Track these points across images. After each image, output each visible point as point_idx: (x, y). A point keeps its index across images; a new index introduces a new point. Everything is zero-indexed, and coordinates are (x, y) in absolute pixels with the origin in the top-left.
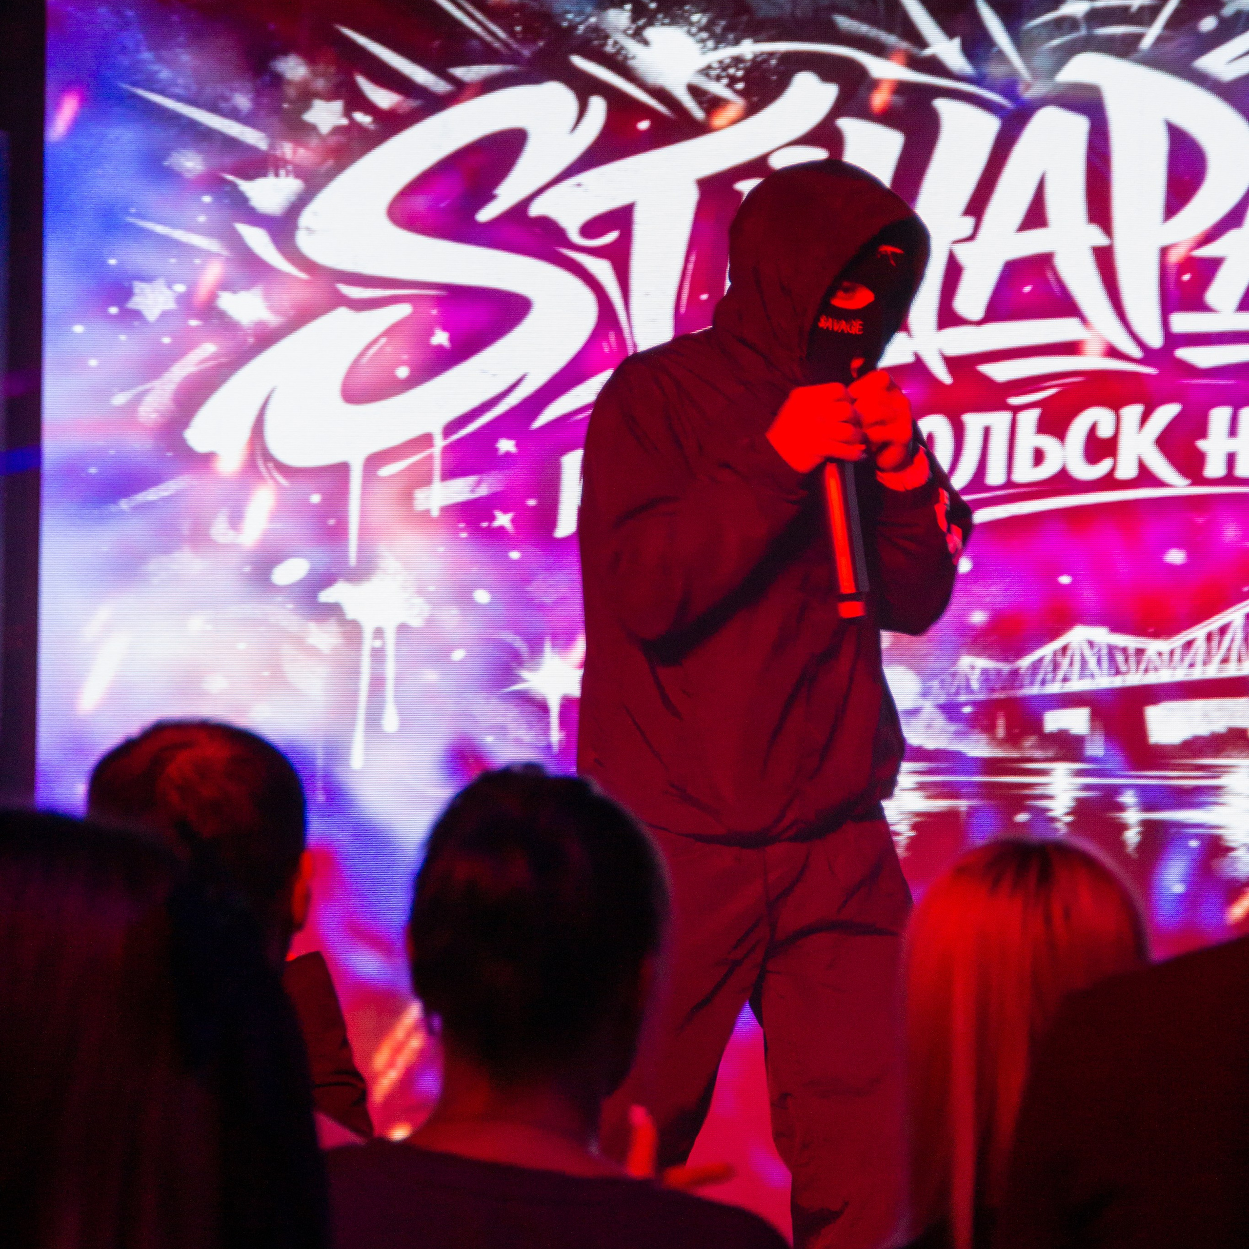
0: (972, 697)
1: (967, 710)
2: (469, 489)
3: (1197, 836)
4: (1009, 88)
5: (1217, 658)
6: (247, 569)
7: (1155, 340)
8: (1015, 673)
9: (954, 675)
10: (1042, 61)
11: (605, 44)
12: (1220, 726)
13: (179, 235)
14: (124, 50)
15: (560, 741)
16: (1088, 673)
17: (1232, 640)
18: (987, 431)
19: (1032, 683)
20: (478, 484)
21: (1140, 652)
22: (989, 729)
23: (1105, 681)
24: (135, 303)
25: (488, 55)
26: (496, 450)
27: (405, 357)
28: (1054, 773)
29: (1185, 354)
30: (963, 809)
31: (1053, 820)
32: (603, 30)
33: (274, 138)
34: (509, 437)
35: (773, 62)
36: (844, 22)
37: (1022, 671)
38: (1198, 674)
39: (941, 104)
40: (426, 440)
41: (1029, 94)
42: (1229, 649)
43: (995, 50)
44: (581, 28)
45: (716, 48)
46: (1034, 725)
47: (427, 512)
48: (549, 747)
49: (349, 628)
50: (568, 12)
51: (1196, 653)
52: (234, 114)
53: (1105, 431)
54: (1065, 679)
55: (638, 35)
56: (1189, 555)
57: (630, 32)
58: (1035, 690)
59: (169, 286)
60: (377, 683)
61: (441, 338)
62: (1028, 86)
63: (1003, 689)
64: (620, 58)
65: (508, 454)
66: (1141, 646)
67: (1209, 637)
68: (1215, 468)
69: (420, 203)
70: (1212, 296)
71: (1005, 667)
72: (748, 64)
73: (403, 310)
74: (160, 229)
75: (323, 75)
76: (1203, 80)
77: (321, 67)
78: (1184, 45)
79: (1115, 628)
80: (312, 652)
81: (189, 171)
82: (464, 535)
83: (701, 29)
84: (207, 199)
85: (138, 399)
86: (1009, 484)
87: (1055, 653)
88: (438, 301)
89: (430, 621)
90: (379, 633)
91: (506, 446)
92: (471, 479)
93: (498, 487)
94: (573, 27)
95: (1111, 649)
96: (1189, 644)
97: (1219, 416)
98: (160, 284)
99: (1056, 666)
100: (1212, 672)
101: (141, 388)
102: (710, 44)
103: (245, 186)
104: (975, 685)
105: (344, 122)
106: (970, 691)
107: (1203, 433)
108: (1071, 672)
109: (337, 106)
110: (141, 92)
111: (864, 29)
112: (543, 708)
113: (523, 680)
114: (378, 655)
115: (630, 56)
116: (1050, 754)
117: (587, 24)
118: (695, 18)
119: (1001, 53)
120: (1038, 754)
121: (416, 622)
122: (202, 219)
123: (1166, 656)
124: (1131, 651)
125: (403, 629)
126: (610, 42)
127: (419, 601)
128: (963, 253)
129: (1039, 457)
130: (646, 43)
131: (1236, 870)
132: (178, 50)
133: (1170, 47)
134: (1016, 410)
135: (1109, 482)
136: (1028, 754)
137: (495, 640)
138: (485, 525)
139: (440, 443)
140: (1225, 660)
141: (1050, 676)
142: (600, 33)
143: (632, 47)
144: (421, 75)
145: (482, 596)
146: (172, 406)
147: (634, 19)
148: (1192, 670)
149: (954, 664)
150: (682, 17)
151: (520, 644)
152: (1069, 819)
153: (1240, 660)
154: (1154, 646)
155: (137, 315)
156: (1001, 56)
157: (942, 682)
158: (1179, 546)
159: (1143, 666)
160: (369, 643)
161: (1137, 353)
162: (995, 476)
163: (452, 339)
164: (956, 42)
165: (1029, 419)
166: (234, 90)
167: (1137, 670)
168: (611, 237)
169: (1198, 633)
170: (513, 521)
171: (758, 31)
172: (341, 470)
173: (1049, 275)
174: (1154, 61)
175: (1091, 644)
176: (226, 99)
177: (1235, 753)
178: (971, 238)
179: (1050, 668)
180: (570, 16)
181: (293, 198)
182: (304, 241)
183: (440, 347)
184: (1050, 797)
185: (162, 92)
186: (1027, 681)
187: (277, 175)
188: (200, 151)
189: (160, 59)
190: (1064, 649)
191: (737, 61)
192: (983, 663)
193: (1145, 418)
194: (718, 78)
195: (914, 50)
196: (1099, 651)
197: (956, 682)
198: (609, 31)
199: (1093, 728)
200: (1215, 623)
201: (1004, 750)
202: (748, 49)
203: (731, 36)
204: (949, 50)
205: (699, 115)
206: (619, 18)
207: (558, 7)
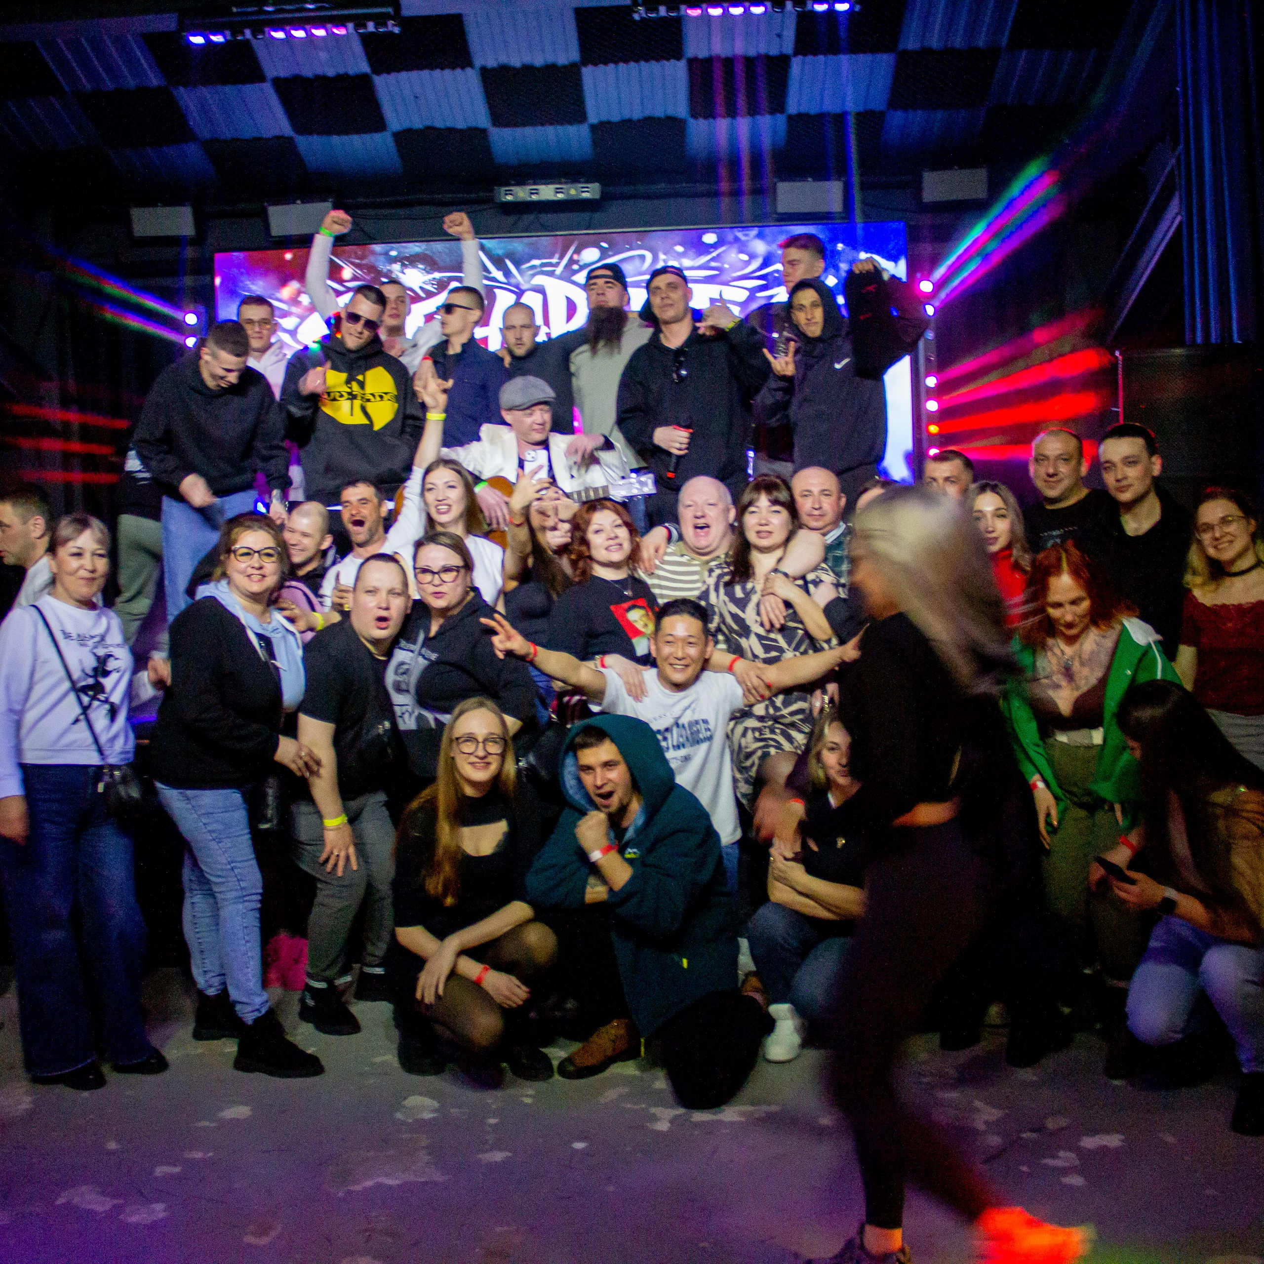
4: (517, 287)
10: (527, 278)
14: (241, 282)
33: (289, 306)
35: (445, 279)
39: (496, 291)
41: (523, 287)
43: (512, 275)
45: (427, 275)
50: (380, 265)
55: (402, 272)
57: (400, 271)
62: (523, 285)
72: (437, 280)
76: (574, 283)
78: (569, 273)
83: (422, 270)
94: (382, 270)
102: (425, 274)
117: (386, 269)
118: (420, 266)
119: (514, 275)
130: (404, 273)
132: (258, 281)
133: (564, 274)
142: (390, 271)
143: (400, 275)
147: (401, 266)
150: (416, 266)
156: (514, 277)
164: (501, 272)
166: (275, 292)
171: (440, 270)
174: (560, 278)
180: (381, 267)
182: (300, 336)
187: (291, 317)
189: (252, 284)
191: (434, 279)
194: (428, 284)
198: (393, 271)
202: (437, 275)
203: (431, 272)
204: (499, 275)
205: (422, 295)
206: (396, 267)
207: (377, 264)
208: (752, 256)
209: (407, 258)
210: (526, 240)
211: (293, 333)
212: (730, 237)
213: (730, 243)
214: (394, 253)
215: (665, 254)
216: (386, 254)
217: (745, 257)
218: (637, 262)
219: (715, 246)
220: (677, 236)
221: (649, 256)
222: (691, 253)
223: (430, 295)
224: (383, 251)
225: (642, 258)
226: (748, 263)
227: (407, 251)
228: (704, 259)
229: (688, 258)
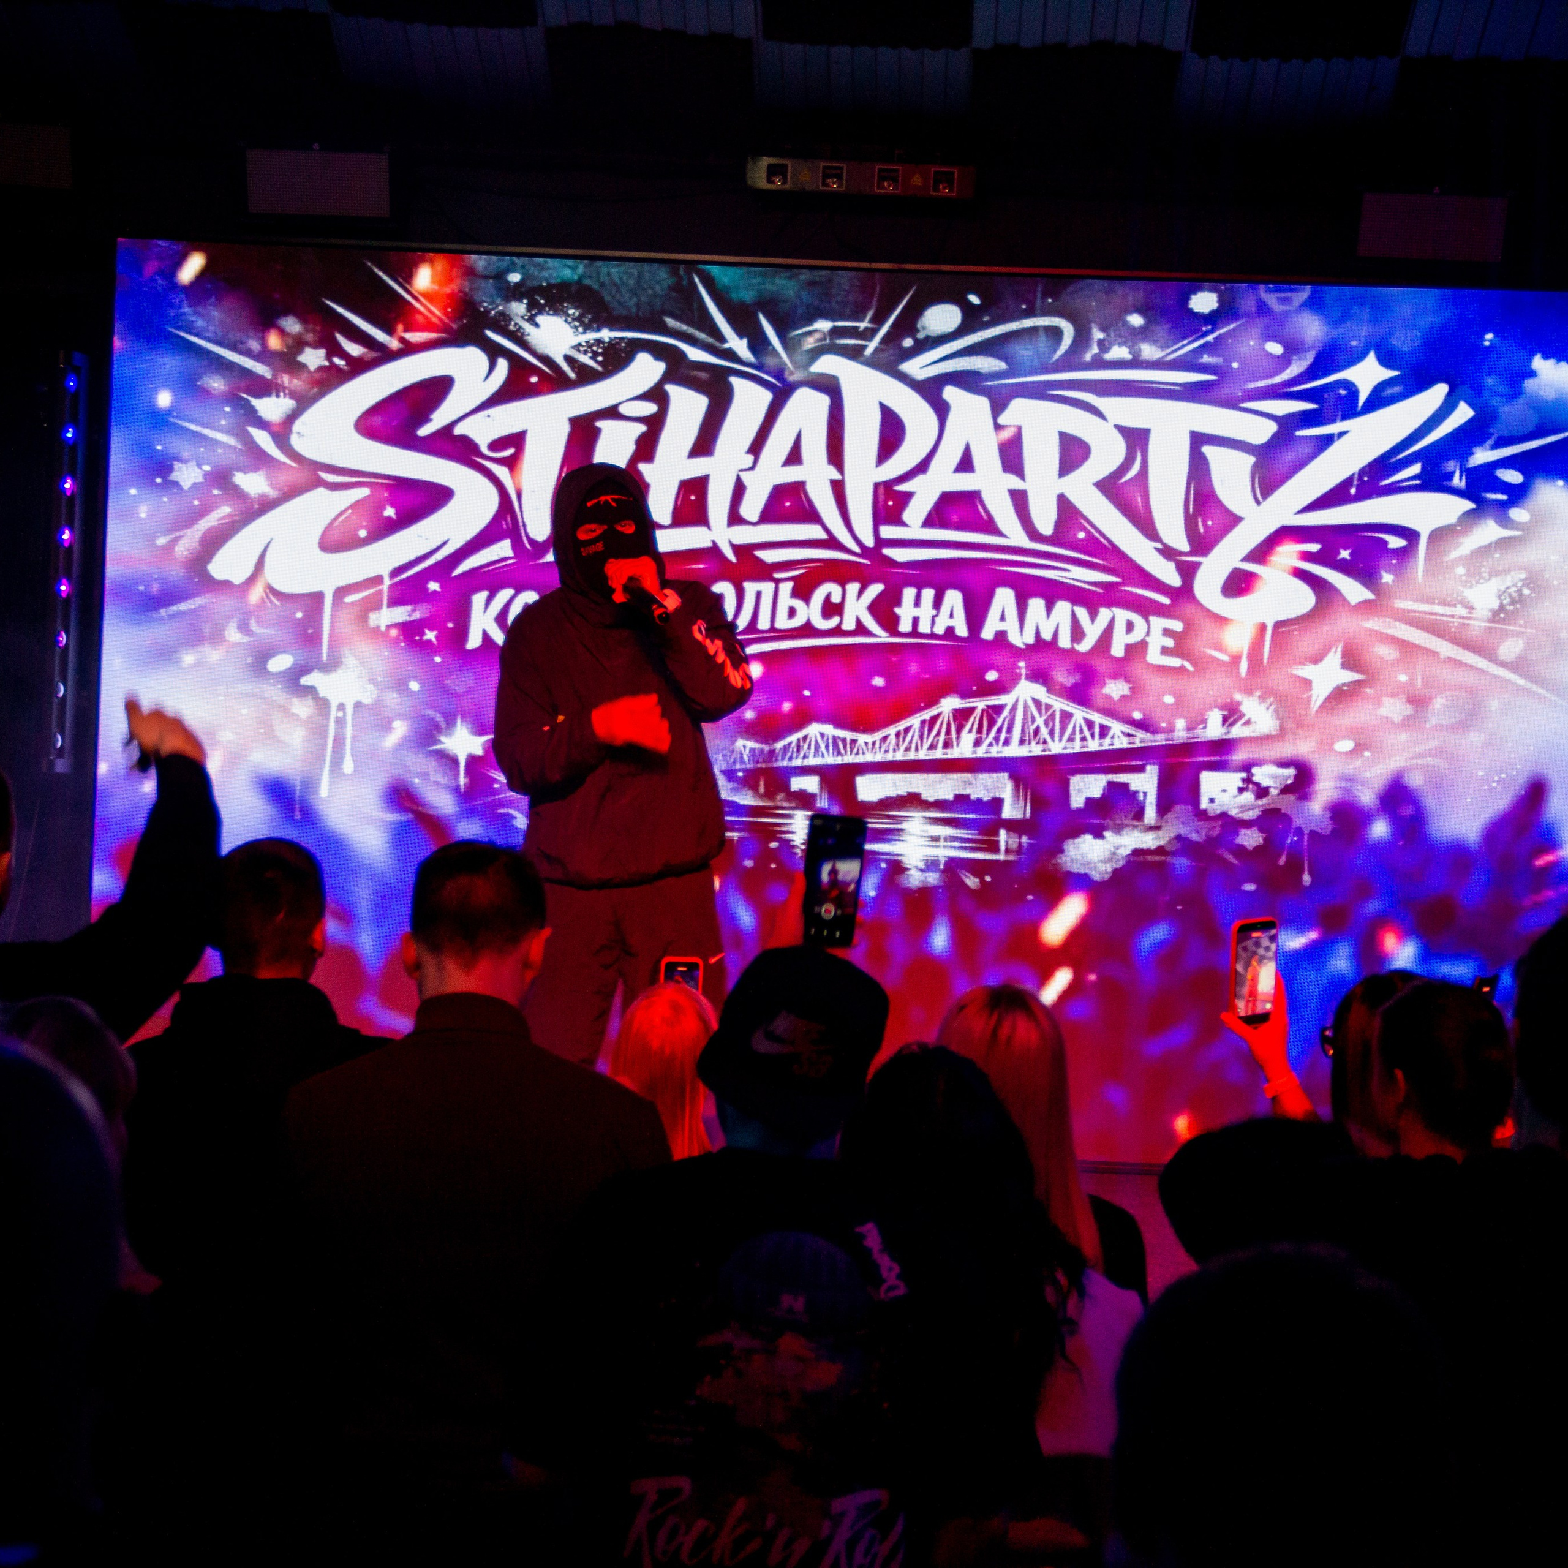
0: (743, 767)
1: (740, 774)
2: (407, 614)
3: (886, 861)
4: (779, 374)
5: (902, 748)
6: (250, 660)
7: (869, 542)
8: (772, 752)
9: (732, 751)
10: (800, 358)
11: (510, 324)
12: (903, 791)
13: (206, 432)
14: (171, 305)
15: (465, 785)
16: (820, 753)
17: (913, 736)
18: (759, 595)
19: (783, 759)
20: (414, 611)
21: (854, 742)
22: (754, 788)
23: (830, 759)
24: (174, 476)
25: (428, 327)
26: (427, 589)
27: (365, 524)
28: (796, 817)
29: (888, 552)
30: (736, 838)
31: (794, 847)
32: (509, 316)
33: (276, 371)
34: (436, 580)
35: (623, 345)
36: (671, 322)
37: (777, 751)
38: (890, 757)
39: (734, 380)
40: (378, 580)
41: (791, 379)
42: (911, 742)
43: (771, 348)
44: (493, 312)
45: (584, 333)
46: (785, 786)
47: (378, 628)
48: (458, 787)
49: (321, 703)
50: (484, 301)
51: (890, 743)
52: (248, 353)
53: (836, 599)
54: (805, 757)
55: (531, 320)
56: (886, 681)
57: (526, 318)
58: (785, 763)
59: (199, 466)
60: (339, 741)
61: (390, 512)
62: (791, 373)
63: (764, 762)
64: (519, 334)
65: (435, 591)
66: (855, 738)
67: (898, 734)
68: (905, 626)
69: (377, 420)
70: (907, 516)
71: (766, 748)
72: (606, 345)
73: (364, 492)
74: (193, 427)
75: (314, 332)
76: (904, 378)
77: (311, 326)
78: (893, 355)
79: (838, 725)
80: (295, 717)
81: (215, 389)
82: (403, 644)
83: (574, 320)
84: (227, 409)
85: (175, 541)
86: (773, 629)
87: (799, 740)
88: (388, 487)
89: (378, 701)
90: (342, 707)
91: (433, 586)
92: (409, 608)
93: (427, 614)
94: (487, 311)
95: (835, 739)
96: (885, 738)
97: (909, 593)
98: (193, 465)
99: (799, 748)
100: (899, 756)
101: (177, 534)
102: (580, 329)
103: (255, 402)
104: (746, 759)
105: (326, 363)
106: (742, 761)
107: (898, 602)
108: (809, 752)
109: (322, 352)
110: (182, 334)
111: (684, 328)
112: (454, 761)
113: (441, 742)
114: (340, 722)
115: (526, 334)
116: (793, 805)
117: (497, 310)
118: (571, 312)
119: (774, 349)
120: (785, 804)
121: (367, 701)
122: (223, 422)
123: (870, 746)
124: (848, 741)
125: (358, 705)
126: (513, 323)
127: (370, 687)
128: (746, 477)
129: (792, 612)
130: (537, 325)
131: (909, 883)
132: (211, 308)
133: (883, 356)
134: (777, 582)
135: (837, 631)
136: (779, 804)
137: (422, 716)
138: (417, 638)
139: (387, 582)
140: (908, 749)
141: (794, 755)
142: (506, 317)
143: (527, 327)
144: (380, 336)
145: (414, 686)
146: (199, 548)
147: (530, 307)
148: (887, 754)
149: (733, 744)
150: (562, 310)
151: (439, 718)
152: (803, 847)
153: (917, 749)
154: (863, 738)
155: (176, 484)
156: (774, 353)
157: (724, 756)
158: (881, 675)
159: (855, 751)
160: (334, 713)
161: (857, 550)
162: (764, 624)
163: (397, 513)
164: (745, 341)
165: (786, 588)
166: (248, 337)
167: (851, 754)
168: (510, 452)
169: (892, 731)
170: (437, 637)
171: (613, 323)
172: (318, 597)
173: (803, 496)
174: (872, 363)
175: (822, 735)
176: (243, 343)
177: (911, 809)
178: (752, 468)
179: (795, 750)
180: (485, 304)
181: (288, 412)
182: (295, 442)
183: (389, 518)
184: (792, 833)
185: (198, 335)
186: (780, 758)
187: (278, 396)
188: (224, 377)
189: (195, 313)
190: (805, 738)
191: (599, 342)
192: (751, 744)
193: (861, 592)
194: (585, 352)
195: (717, 344)
196: (828, 739)
197: (733, 757)
198: (512, 316)
199: (821, 788)
200: (902, 725)
201: (763, 801)
202: (606, 334)
203: (595, 326)
204: (740, 346)
205: (572, 375)
206: (518, 308)
207: (477, 298)
208: (1293, 348)
209: (539, 290)
210: (805, 276)
211: (281, 433)
212: (1248, 303)
213: (1247, 315)
214: (515, 278)
215: (1103, 329)
216: (499, 276)
217: (1275, 348)
218: (1042, 341)
219: (1212, 319)
220: (1133, 293)
221: (1068, 330)
222: (1161, 331)
223: (586, 377)
224: (492, 270)
225: (1056, 334)
226: (1283, 362)
227: (546, 274)
228: (1187, 347)
229: (1155, 342)
